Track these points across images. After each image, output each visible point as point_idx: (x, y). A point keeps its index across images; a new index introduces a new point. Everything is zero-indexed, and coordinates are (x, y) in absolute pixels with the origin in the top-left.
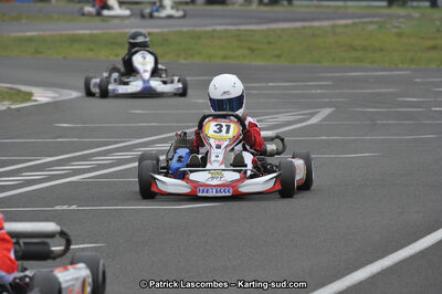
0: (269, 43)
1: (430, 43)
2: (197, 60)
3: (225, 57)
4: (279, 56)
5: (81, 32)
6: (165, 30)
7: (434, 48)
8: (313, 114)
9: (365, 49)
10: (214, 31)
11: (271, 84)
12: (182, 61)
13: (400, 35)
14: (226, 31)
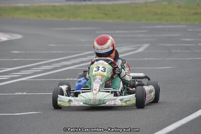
0: (114, 11)
1: (194, 11)
2: (79, 19)
3: (93, 18)
4: (119, 18)
5: (20, 5)
6: (62, 4)
7: (196, 14)
8: (139, 47)
9: (162, 14)
10: (86, 5)
11: (117, 32)
12: (72, 20)
13: (179, 7)
14: (93, 5)
